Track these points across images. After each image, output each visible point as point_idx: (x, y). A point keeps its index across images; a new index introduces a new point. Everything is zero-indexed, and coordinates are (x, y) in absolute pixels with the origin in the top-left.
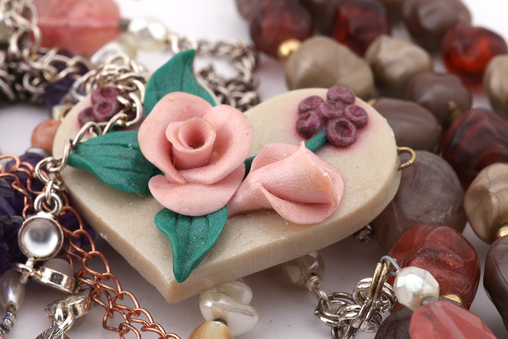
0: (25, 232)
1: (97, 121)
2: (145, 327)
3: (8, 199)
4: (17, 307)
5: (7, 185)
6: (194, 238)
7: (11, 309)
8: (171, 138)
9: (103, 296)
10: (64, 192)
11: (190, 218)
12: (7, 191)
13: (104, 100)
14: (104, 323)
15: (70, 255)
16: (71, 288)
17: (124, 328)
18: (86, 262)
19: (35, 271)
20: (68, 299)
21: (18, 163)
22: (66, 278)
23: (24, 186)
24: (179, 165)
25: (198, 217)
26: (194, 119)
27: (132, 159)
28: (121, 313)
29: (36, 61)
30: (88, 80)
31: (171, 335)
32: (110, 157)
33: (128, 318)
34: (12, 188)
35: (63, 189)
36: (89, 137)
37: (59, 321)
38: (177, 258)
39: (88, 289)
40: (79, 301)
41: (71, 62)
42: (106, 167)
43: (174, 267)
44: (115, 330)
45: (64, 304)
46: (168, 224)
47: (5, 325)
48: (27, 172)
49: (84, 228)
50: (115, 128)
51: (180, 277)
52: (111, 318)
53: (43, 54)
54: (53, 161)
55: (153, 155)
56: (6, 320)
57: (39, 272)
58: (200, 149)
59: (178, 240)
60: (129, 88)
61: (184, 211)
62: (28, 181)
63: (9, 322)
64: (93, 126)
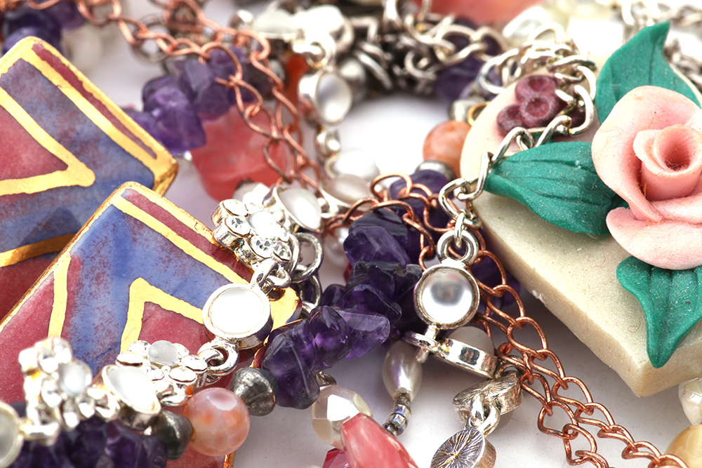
0: (424, 288)
1: (526, 126)
2: (604, 431)
3: (399, 239)
4: (412, 397)
5: (397, 219)
6: (677, 302)
7: (403, 399)
8: (641, 154)
9: (537, 382)
10: (479, 229)
11: (670, 273)
12: (396, 226)
13: (537, 95)
14: (540, 424)
15: (488, 322)
16: (490, 370)
17: (570, 432)
18: (512, 332)
19: (439, 345)
20: (486, 387)
21: (409, 184)
22: (482, 354)
23: (420, 219)
24: (652, 194)
25: (680, 271)
26: (675, 127)
27: (580, 183)
28: (564, 408)
29: (423, 32)
30: (504, 64)
31: (644, 443)
32: (549, 179)
33: (577, 416)
34: (404, 222)
35: (478, 225)
36: (516, 149)
37: (478, 420)
38: (653, 331)
39: (514, 371)
40: (505, 391)
41: (476, 35)
42: (543, 195)
43: (648, 345)
44: (557, 433)
45: (483, 395)
46: (637, 281)
47: (397, 423)
48: (424, 198)
49: (507, 284)
50: (555, 137)
51: (658, 360)
52: (549, 415)
53: (435, 23)
54: (464, 185)
55: (615, 178)
56: (397, 415)
57: (444, 347)
58: (684, 172)
59: (654, 304)
60: (572, 78)
61: (661, 262)
62: (425, 213)
63: (402, 419)
64: (522, 134)
